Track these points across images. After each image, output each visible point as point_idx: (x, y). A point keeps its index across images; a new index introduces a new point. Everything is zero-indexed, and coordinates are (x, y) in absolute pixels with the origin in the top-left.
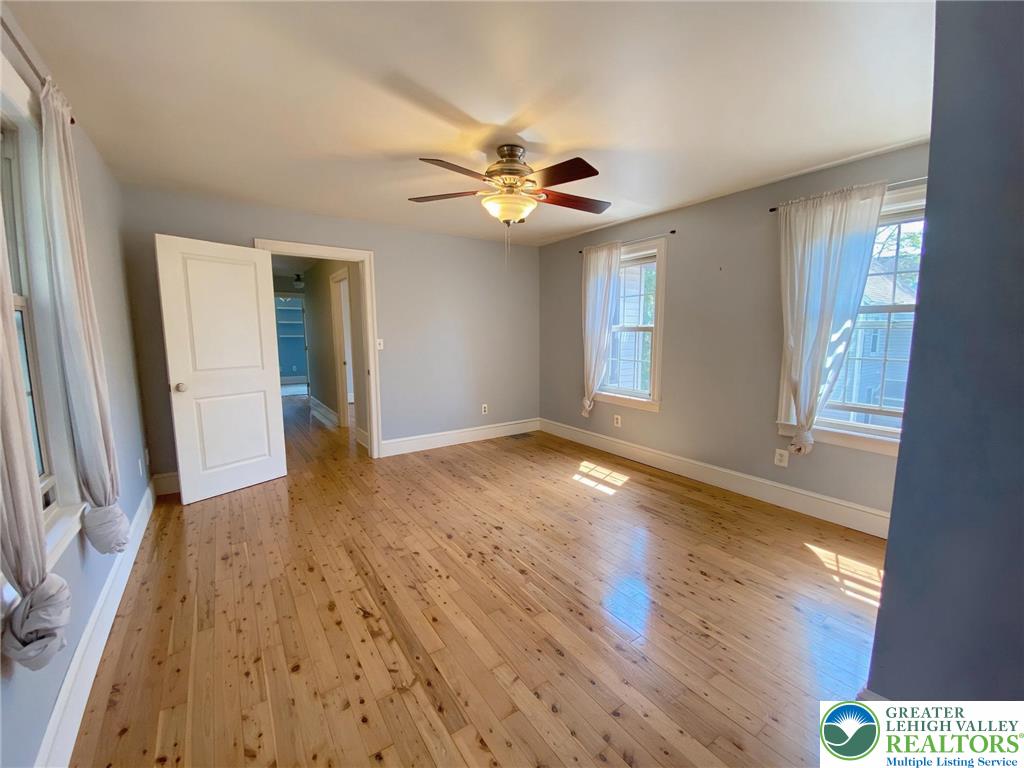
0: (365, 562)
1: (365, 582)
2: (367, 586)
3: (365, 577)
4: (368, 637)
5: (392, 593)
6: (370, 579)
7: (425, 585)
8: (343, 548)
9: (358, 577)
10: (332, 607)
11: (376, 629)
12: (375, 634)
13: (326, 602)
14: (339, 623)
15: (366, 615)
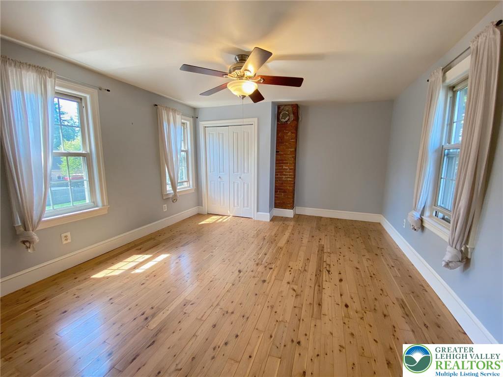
0: (316, 292)
1: (322, 283)
2: (322, 281)
3: (321, 285)
4: (332, 265)
5: (314, 272)
6: (319, 282)
7: (300, 269)
8: (323, 312)
9: (324, 287)
10: (341, 280)
11: (328, 266)
12: (330, 265)
13: (343, 283)
14: (340, 273)
15: (329, 271)
